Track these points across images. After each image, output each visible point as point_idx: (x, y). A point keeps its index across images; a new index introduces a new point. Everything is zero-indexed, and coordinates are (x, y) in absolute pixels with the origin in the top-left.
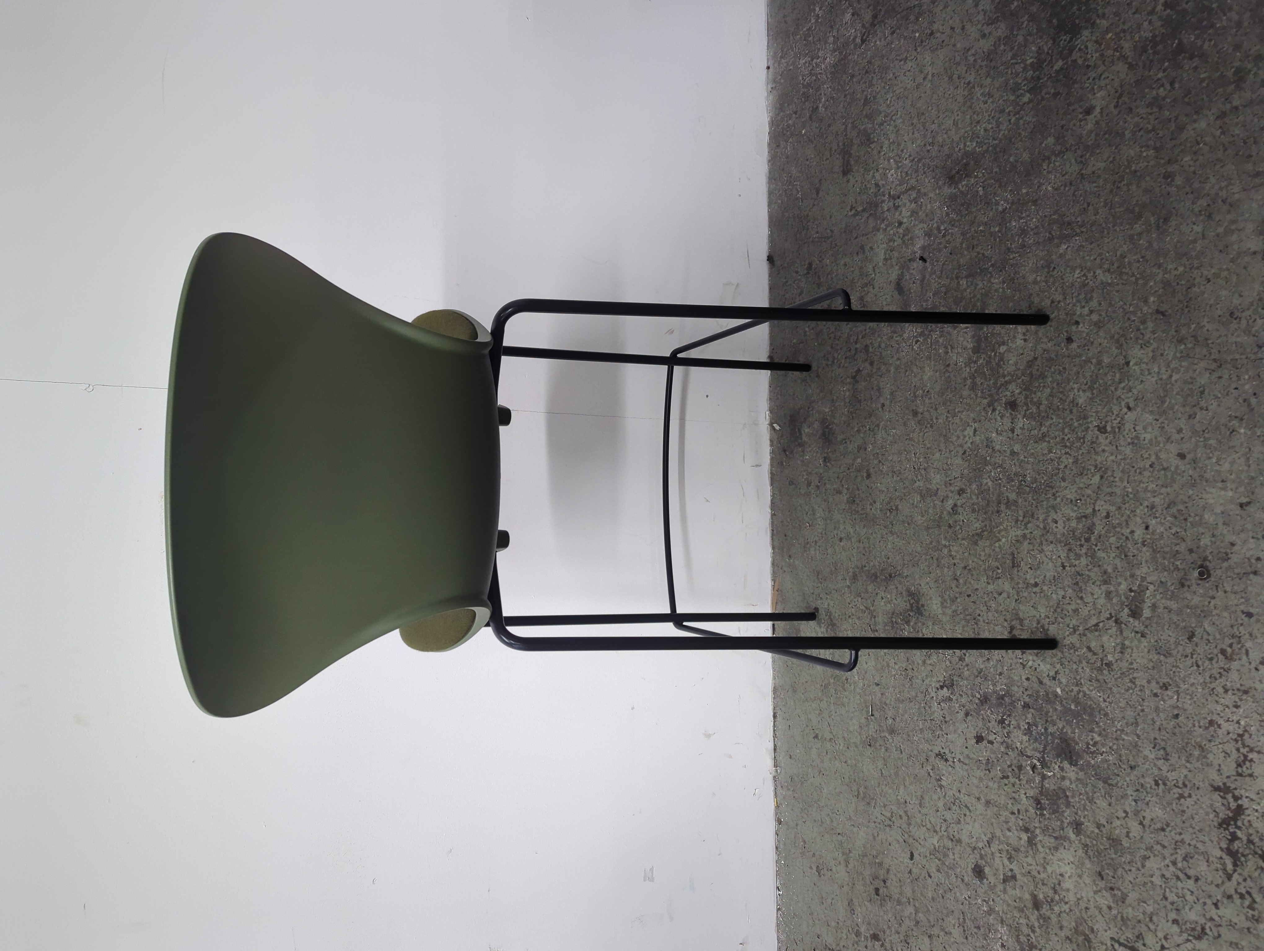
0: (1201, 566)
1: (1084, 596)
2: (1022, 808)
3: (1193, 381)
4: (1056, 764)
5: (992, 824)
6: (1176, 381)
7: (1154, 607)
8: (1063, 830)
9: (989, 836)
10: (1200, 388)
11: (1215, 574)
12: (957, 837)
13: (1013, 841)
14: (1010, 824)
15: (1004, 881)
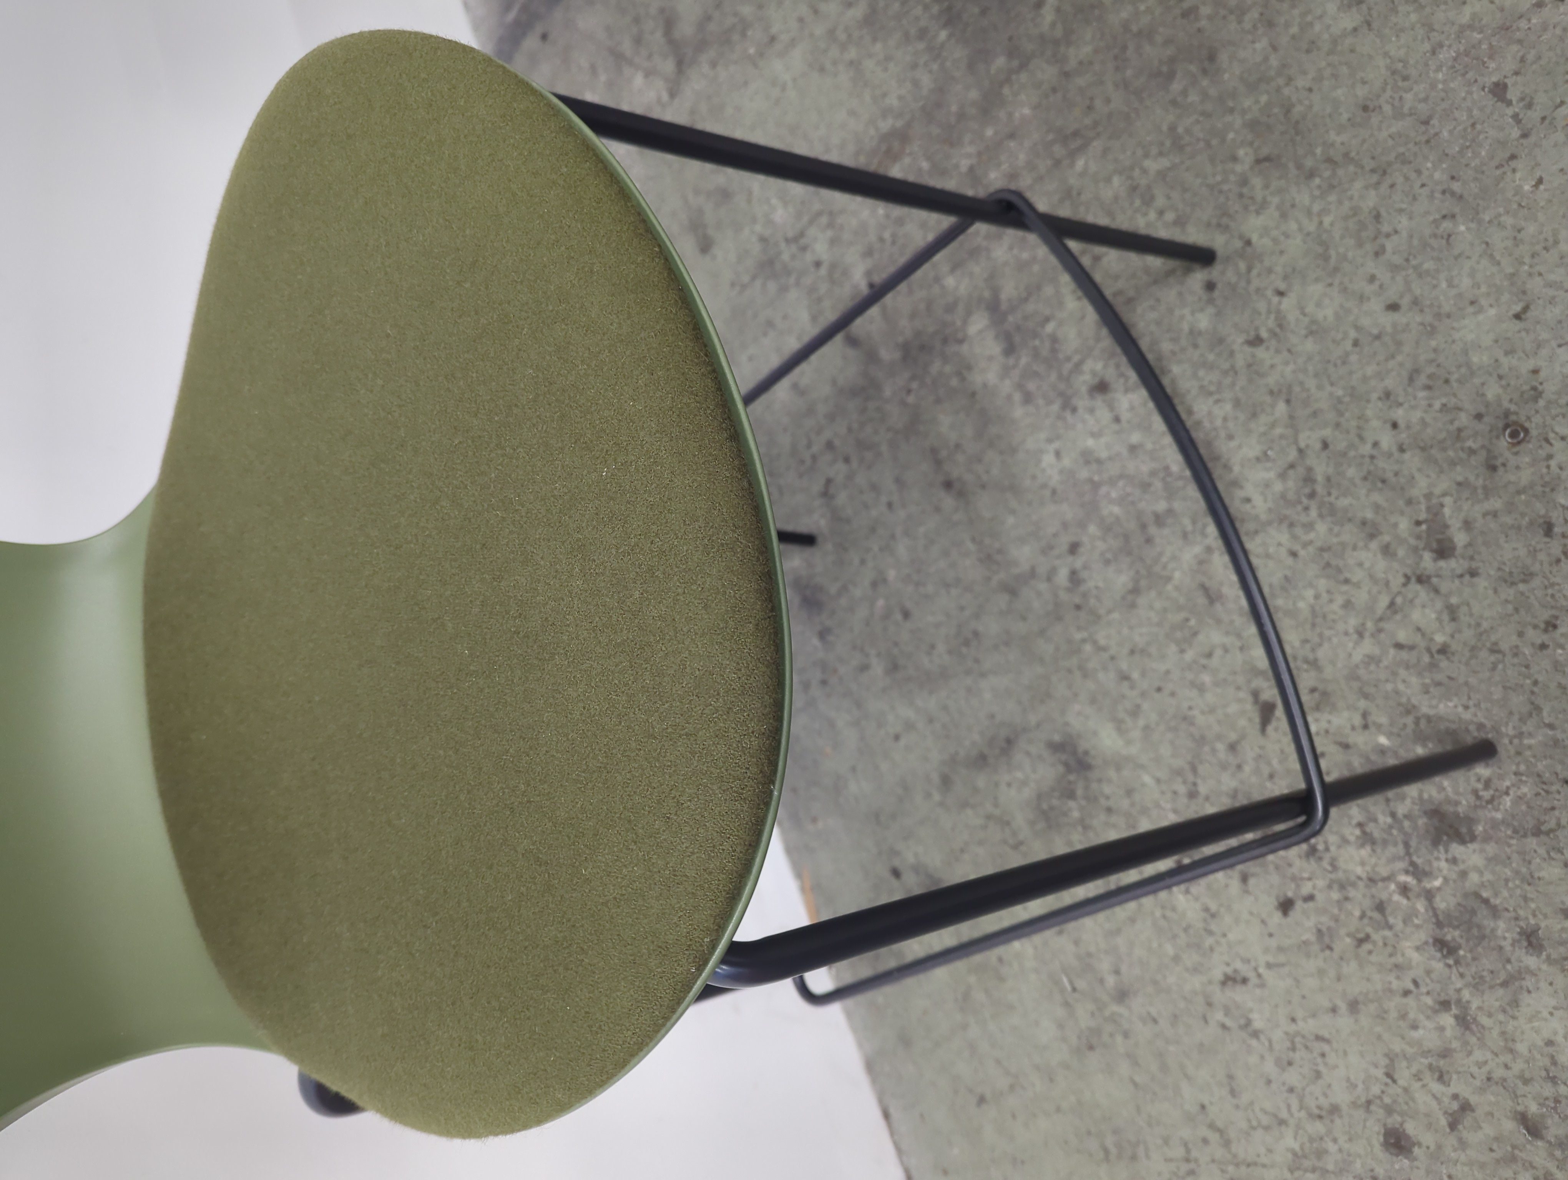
0: (1507, 426)
1: (1348, 575)
2: (1417, 972)
3: (1356, 211)
4: (1438, 859)
5: (1379, 1037)
6: (1332, 224)
7: (1467, 525)
8: (1509, 961)
9: (1384, 1062)
10: (1370, 213)
11: (1533, 425)
12: (1324, 1102)
13: (1431, 1040)
14: (1412, 1015)
15: (1453, 1126)
